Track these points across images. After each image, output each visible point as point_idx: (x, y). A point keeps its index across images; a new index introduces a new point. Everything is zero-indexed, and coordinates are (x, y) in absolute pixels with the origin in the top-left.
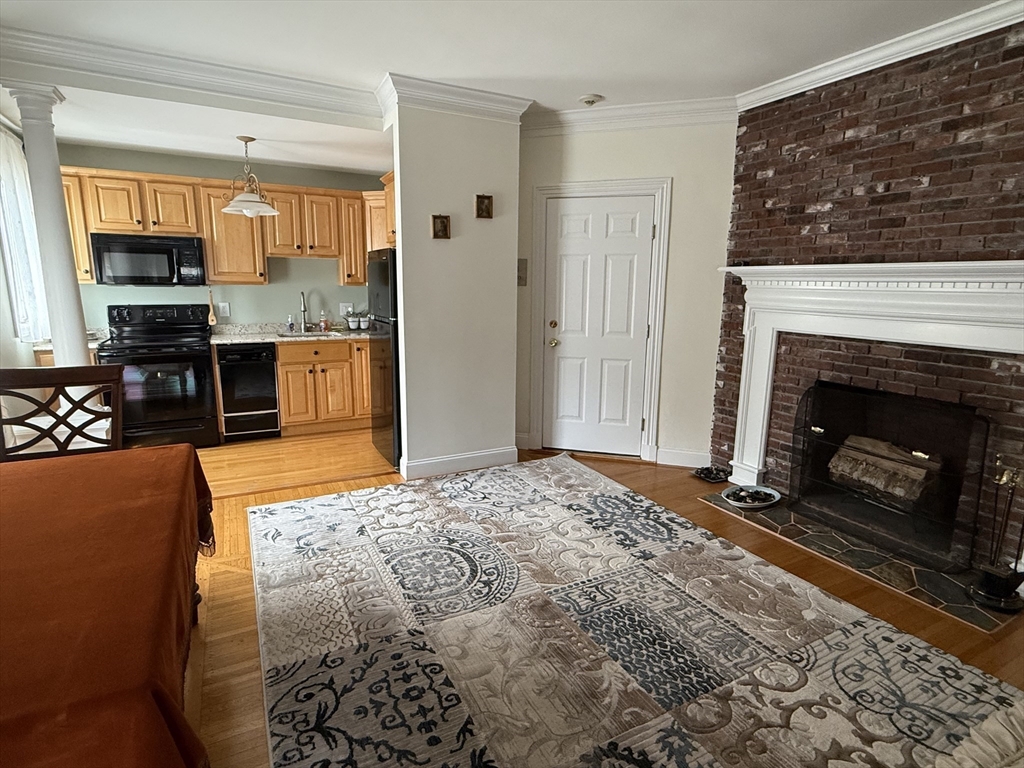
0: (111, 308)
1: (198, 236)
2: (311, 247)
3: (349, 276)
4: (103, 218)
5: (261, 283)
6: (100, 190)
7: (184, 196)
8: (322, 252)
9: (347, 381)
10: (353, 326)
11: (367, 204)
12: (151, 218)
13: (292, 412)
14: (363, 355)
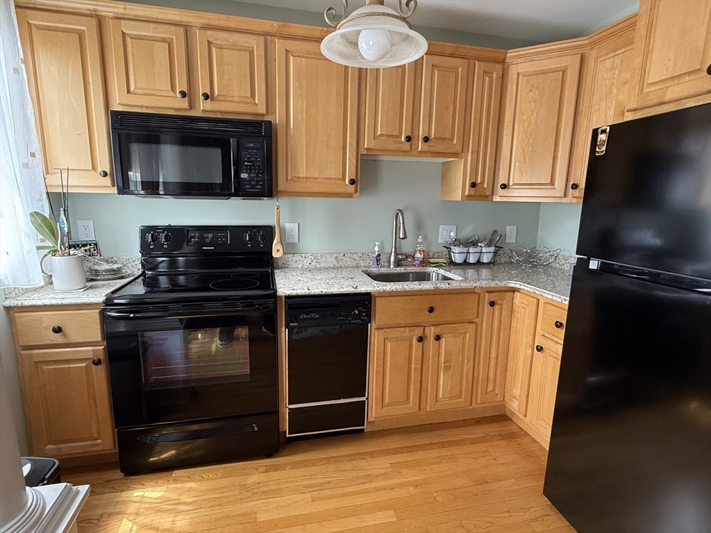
0: (145, 231)
1: (267, 118)
2: (426, 139)
3: (473, 185)
4: (132, 88)
5: (350, 196)
6: (129, 40)
7: (251, 53)
8: (439, 147)
9: (469, 352)
10: (458, 258)
11: (513, 71)
12: (202, 87)
13: (387, 401)
14: (497, 313)
